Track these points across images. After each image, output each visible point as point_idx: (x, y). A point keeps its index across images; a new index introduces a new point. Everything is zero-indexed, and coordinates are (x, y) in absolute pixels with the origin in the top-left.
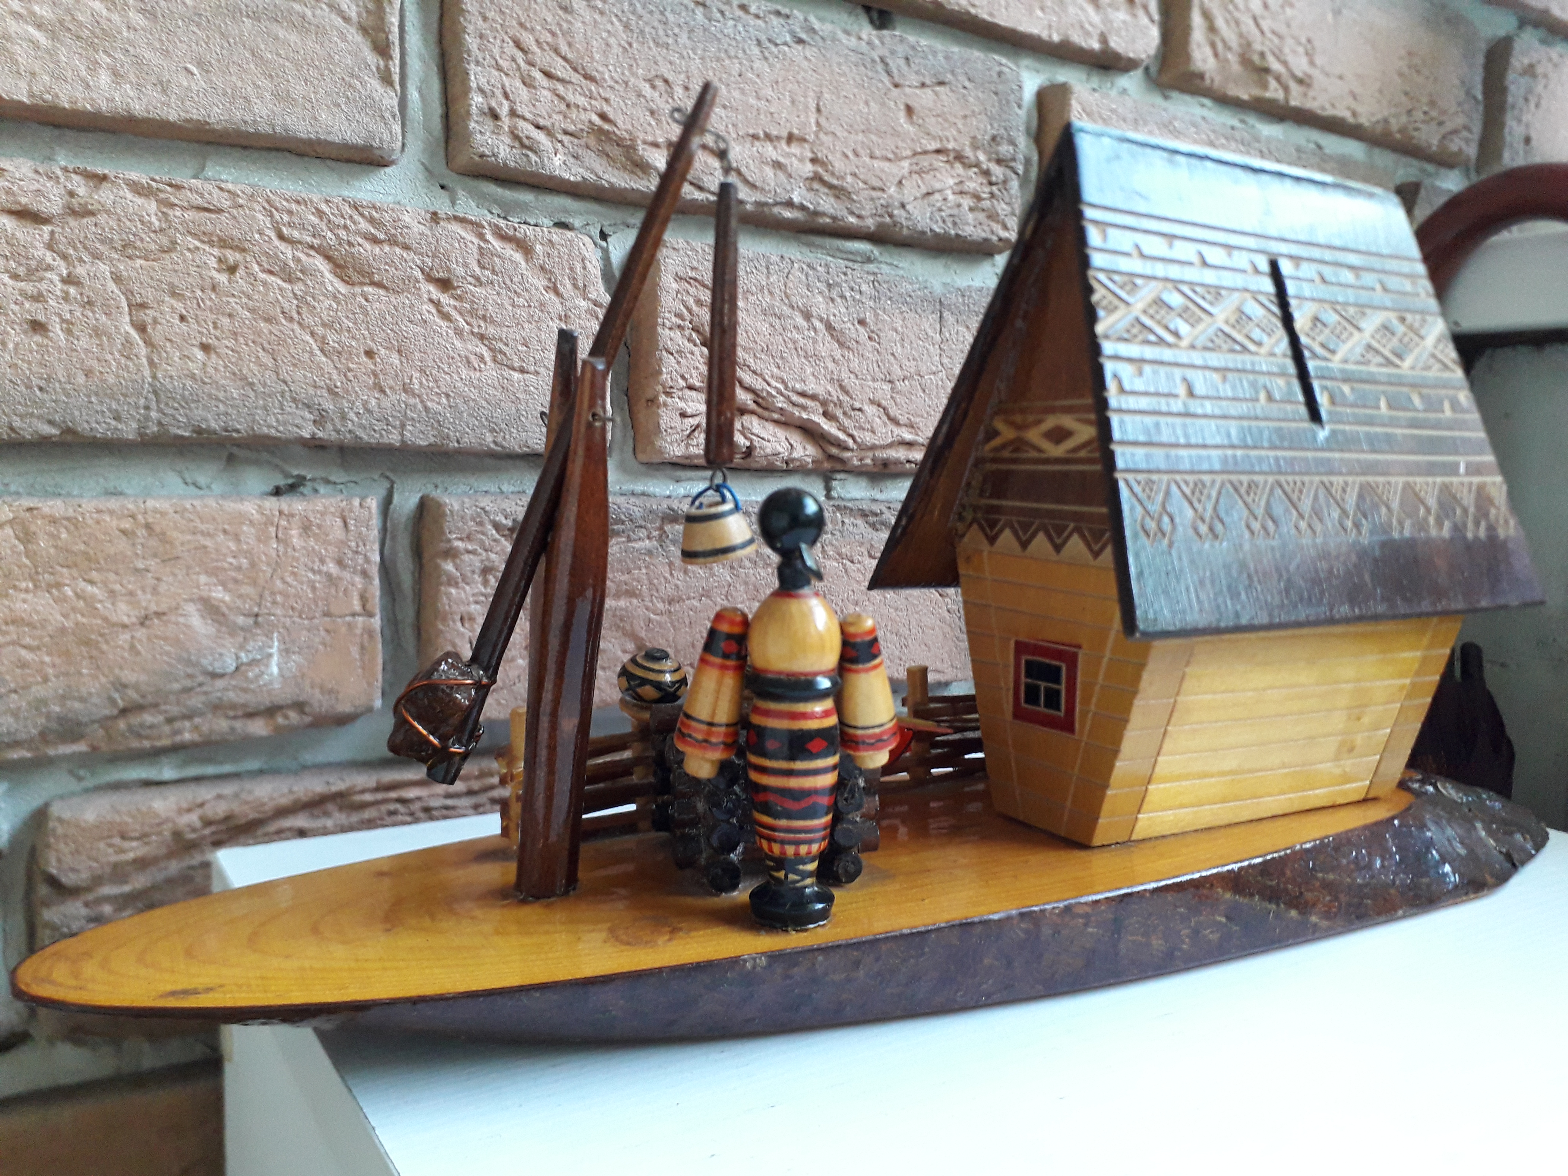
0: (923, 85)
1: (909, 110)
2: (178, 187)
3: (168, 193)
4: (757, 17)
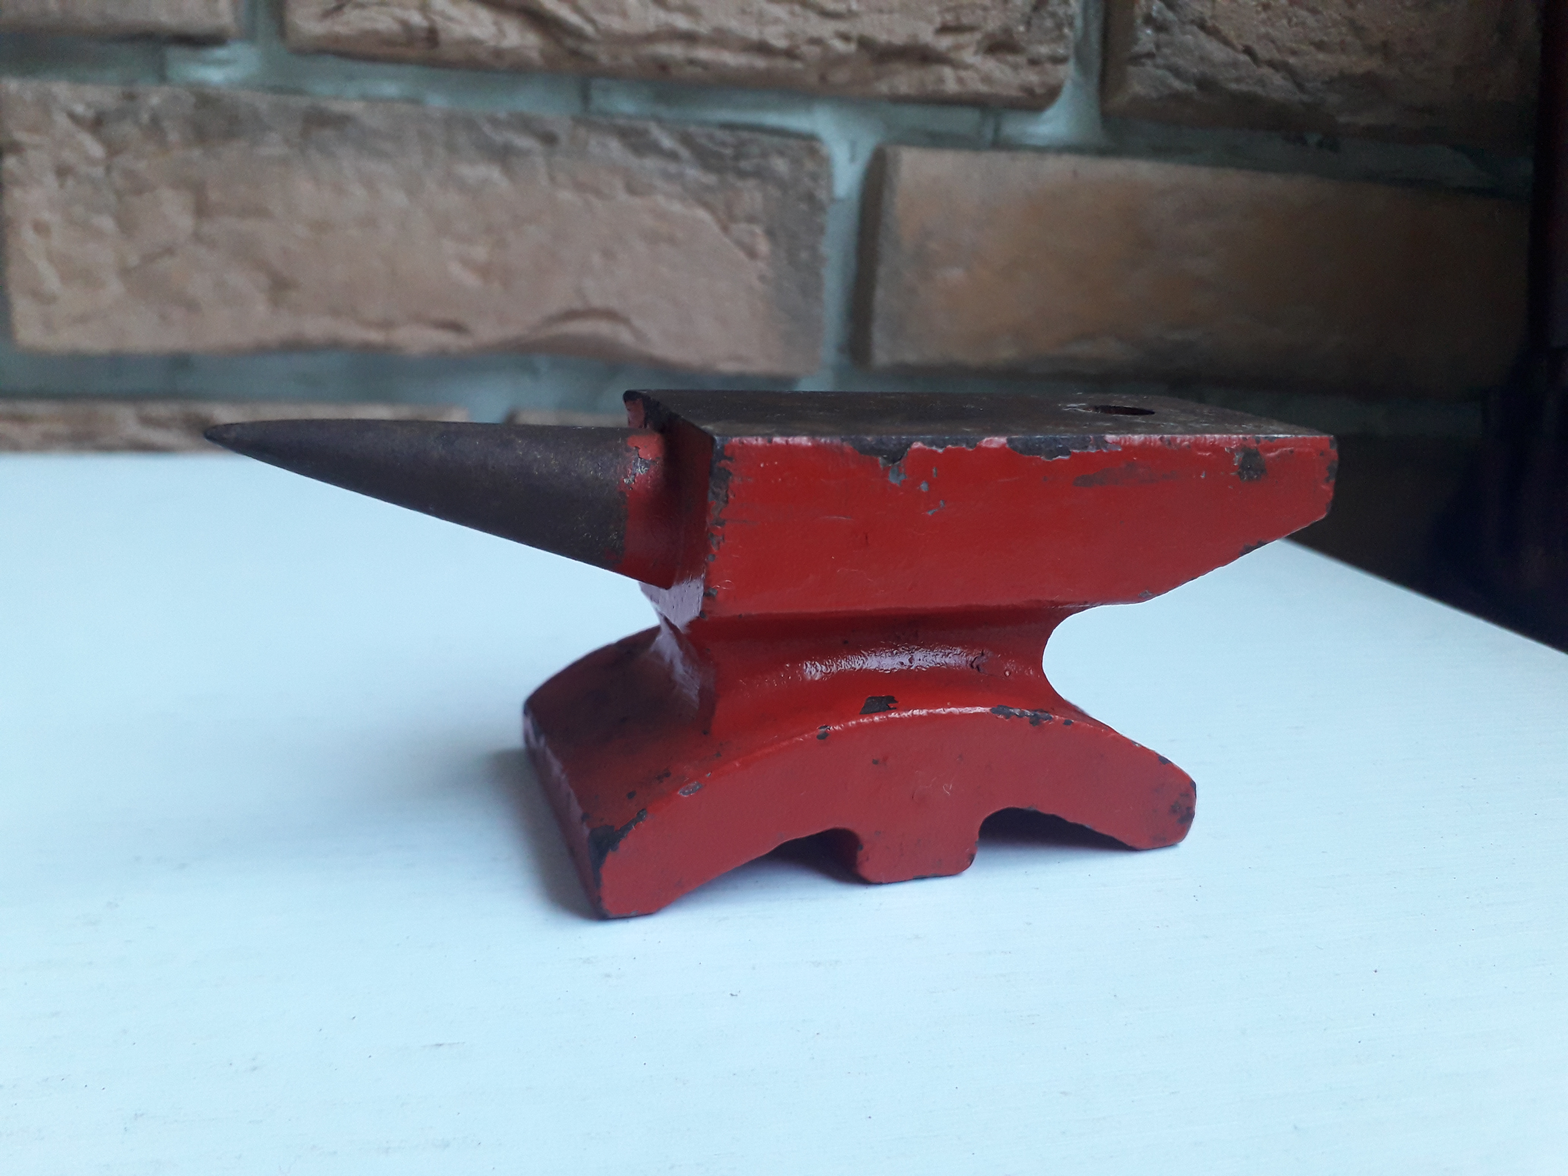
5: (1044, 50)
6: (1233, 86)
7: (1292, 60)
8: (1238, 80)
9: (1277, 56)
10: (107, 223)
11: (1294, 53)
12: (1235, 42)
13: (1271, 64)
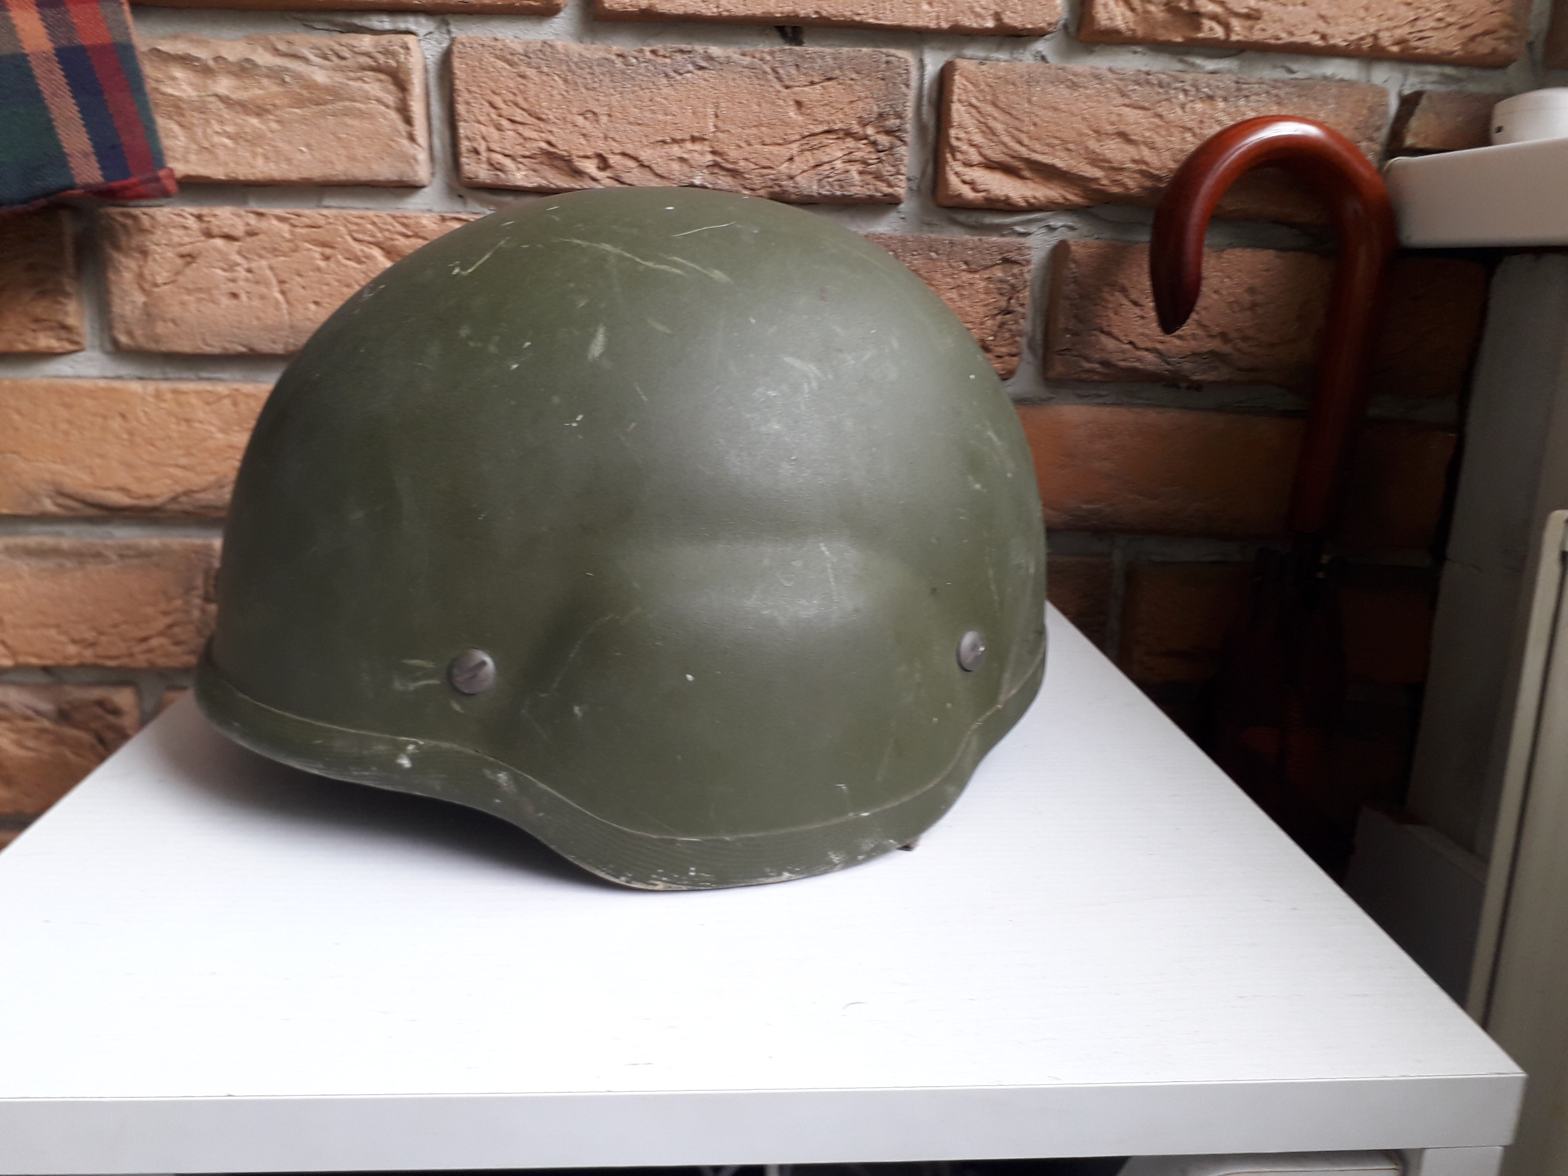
0: (812, 83)
1: (799, 104)
2: (298, 215)
3: (295, 220)
4: (665, 57)
5: (1004, 350)
6: (1122, 364)
7: (1159, 346)
8: (1124, 360)
9: (1149, 345)
11: (1162, 342)
12: (1123, 338)
13: (1147, 350)
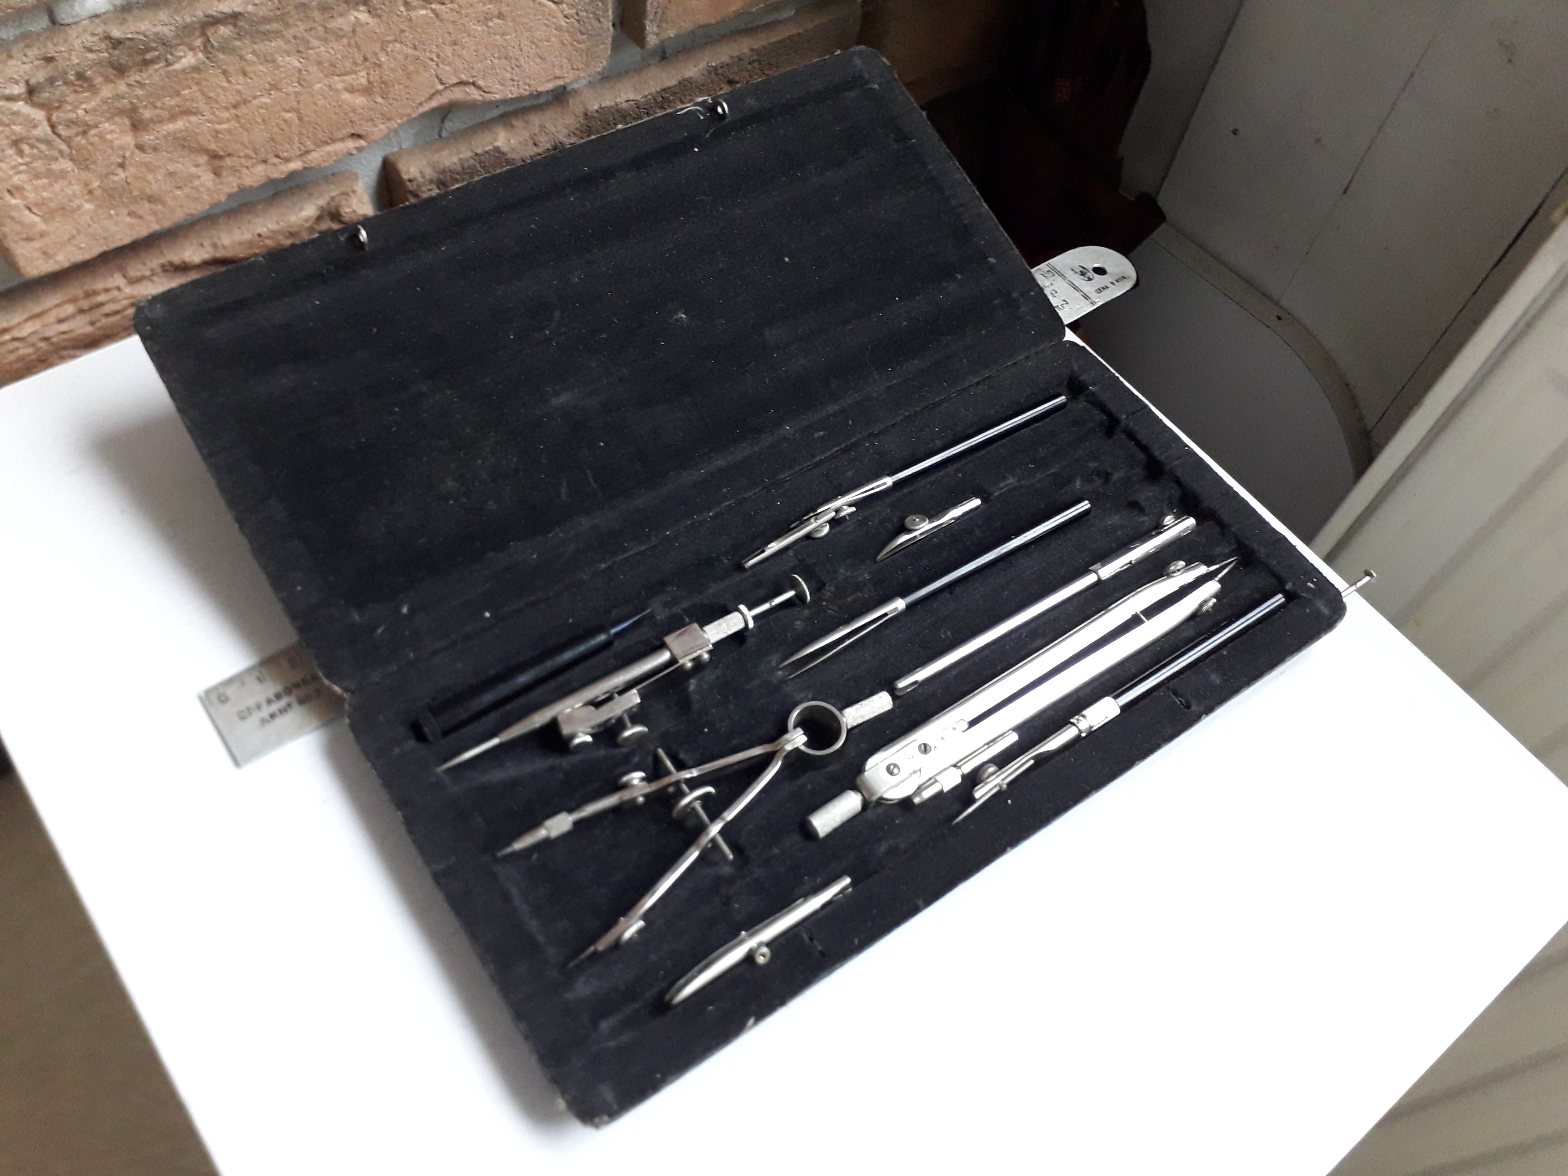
10: (65, 164)
